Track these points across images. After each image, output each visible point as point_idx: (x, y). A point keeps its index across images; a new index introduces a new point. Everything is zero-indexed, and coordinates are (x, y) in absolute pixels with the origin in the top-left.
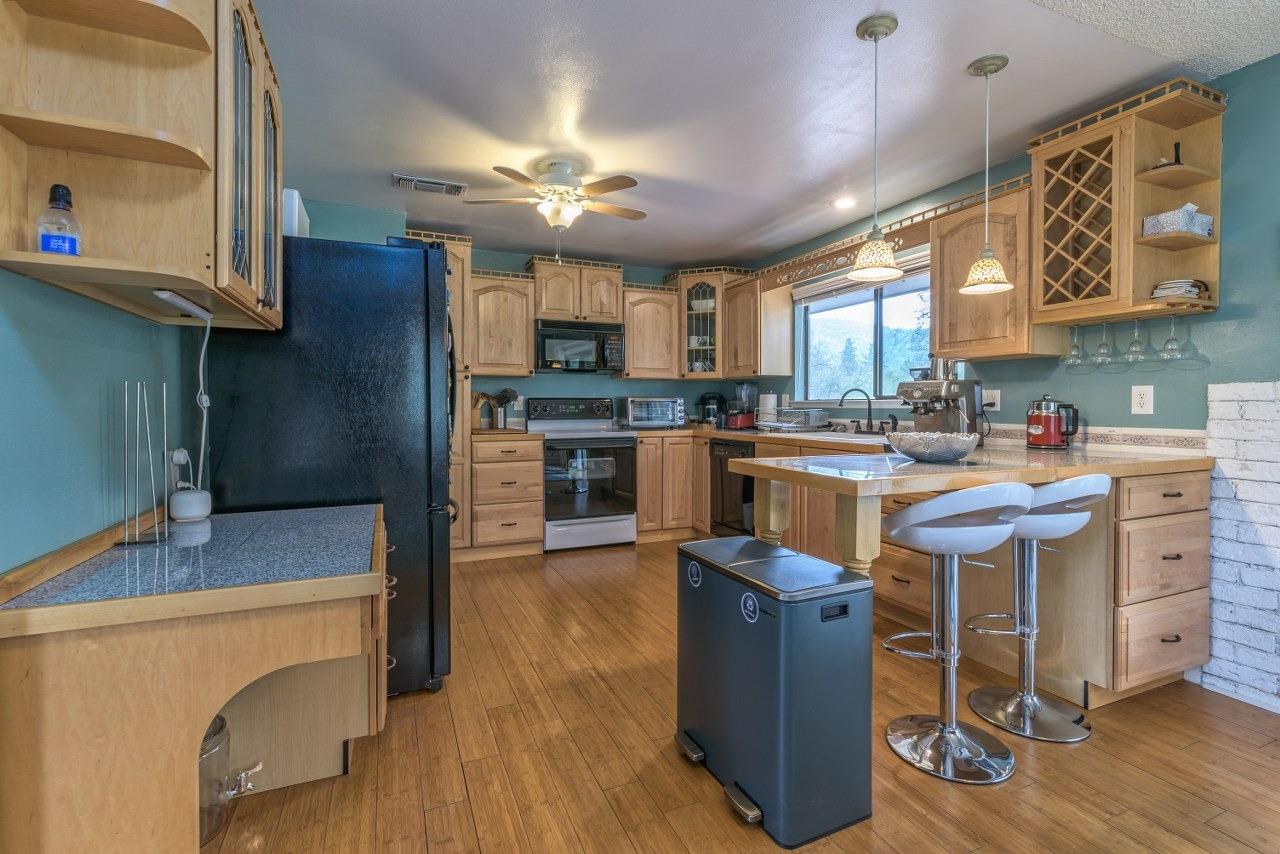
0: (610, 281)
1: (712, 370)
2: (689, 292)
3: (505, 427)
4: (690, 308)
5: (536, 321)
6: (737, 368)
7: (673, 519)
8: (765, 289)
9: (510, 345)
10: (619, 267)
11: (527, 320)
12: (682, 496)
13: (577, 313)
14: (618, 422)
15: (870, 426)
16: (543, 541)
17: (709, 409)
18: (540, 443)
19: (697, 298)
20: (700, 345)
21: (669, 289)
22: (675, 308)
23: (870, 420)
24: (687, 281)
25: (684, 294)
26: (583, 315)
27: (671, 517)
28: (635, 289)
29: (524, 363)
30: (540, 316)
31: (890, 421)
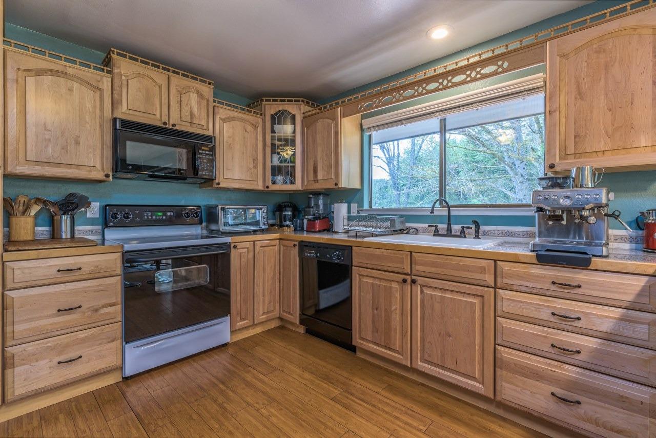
0: (200, 95)
1: (292, 183)
2: (273, 117)
3: (72, 236)
4: (273, 131)
5: (114, 120)
6: (316, 181)
7: (264, 314)
8: (344, 115)
9: (77, 143)
10: (210, 84)
11: (101, 117)
12: (271, 292)
13: (165, 119)
14: (207, 227)
15: (449, 229)
16: (122, 368)
17: (285, 215)
18: (118, 256)
19: (279, 123)
20: (281, 162)
21: (255, 113)
22: (260, 129)
23: (449, 225)
24: (271, 108)
25: (268, 118)
26: (171, 123)
27: (261, 312)
28: (224, 106)
29: (98, 166)
30: (118, 115)
31: (473, 226)
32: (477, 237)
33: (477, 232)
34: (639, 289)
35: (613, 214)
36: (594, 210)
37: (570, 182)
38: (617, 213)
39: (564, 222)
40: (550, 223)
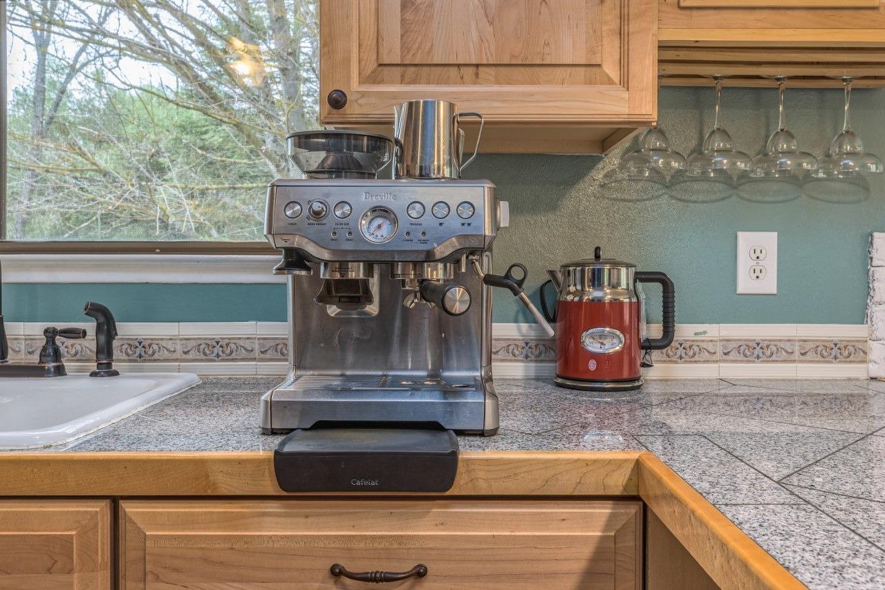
32: (105, 369)
33: (105, 351)
34: (587, 551)
35: (508, 276)
36: (458, 262)
37: (389, 158)
38: (517, 274)
39: (373, 309)
40: (333, 310)
